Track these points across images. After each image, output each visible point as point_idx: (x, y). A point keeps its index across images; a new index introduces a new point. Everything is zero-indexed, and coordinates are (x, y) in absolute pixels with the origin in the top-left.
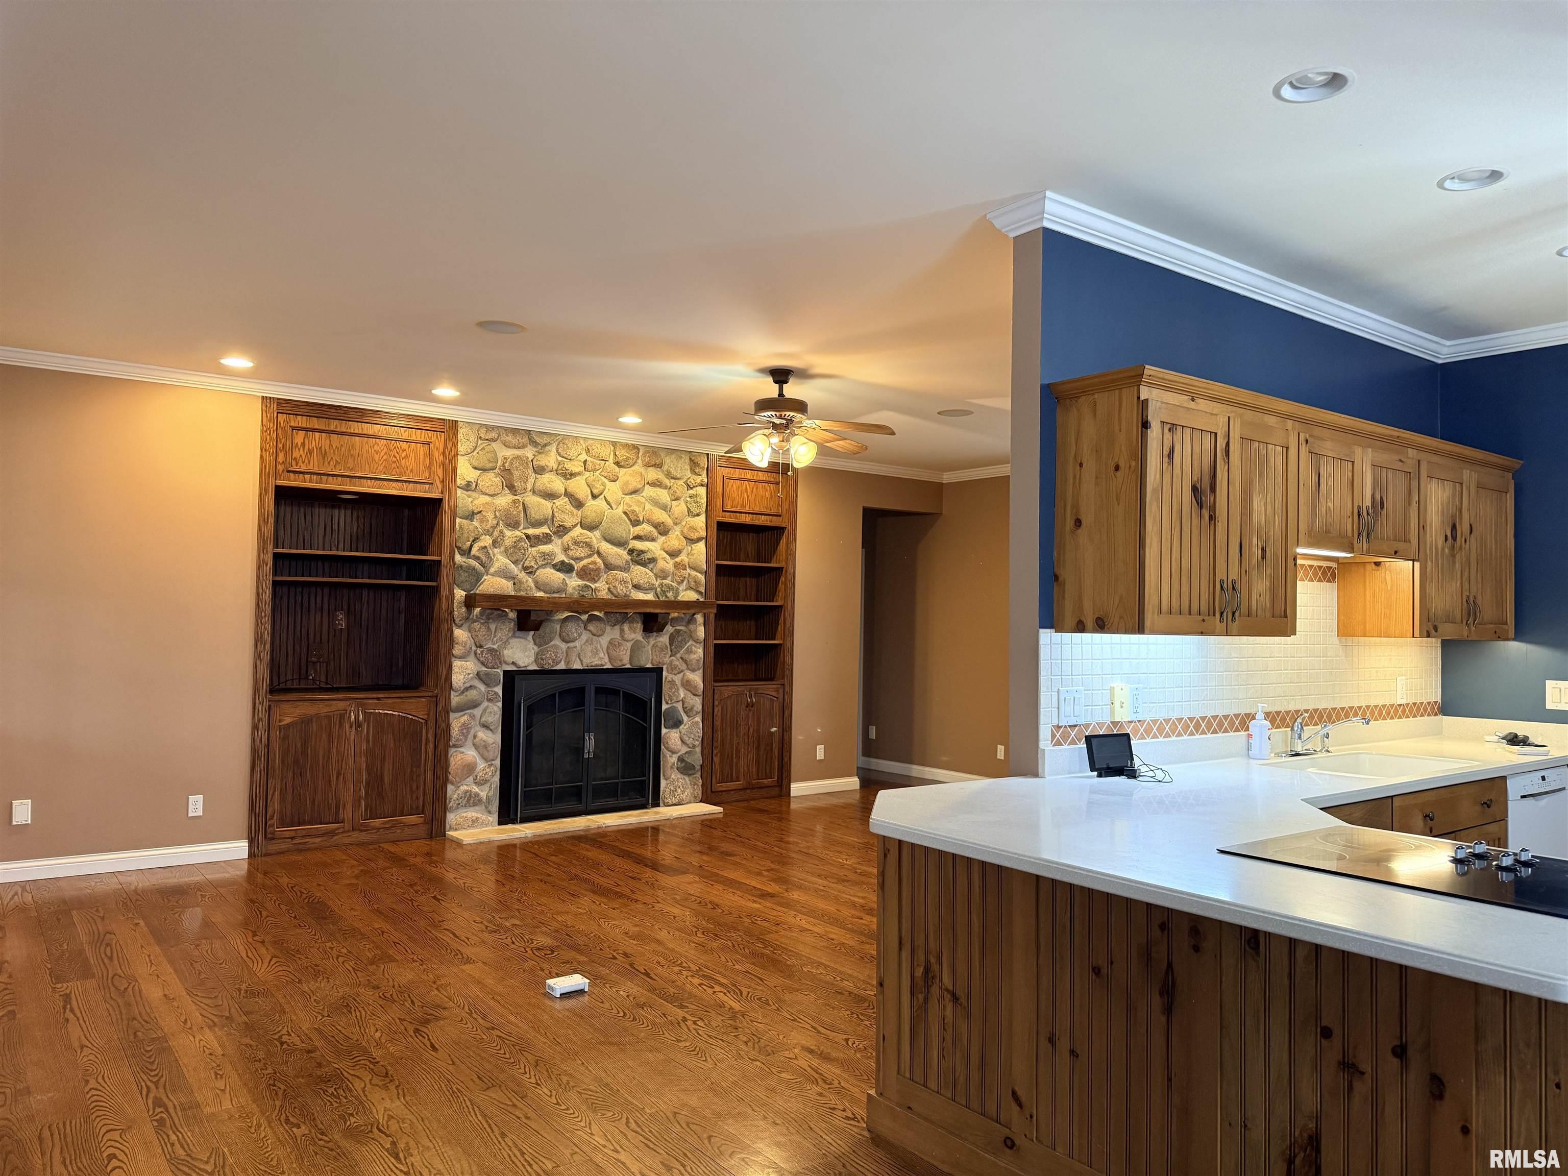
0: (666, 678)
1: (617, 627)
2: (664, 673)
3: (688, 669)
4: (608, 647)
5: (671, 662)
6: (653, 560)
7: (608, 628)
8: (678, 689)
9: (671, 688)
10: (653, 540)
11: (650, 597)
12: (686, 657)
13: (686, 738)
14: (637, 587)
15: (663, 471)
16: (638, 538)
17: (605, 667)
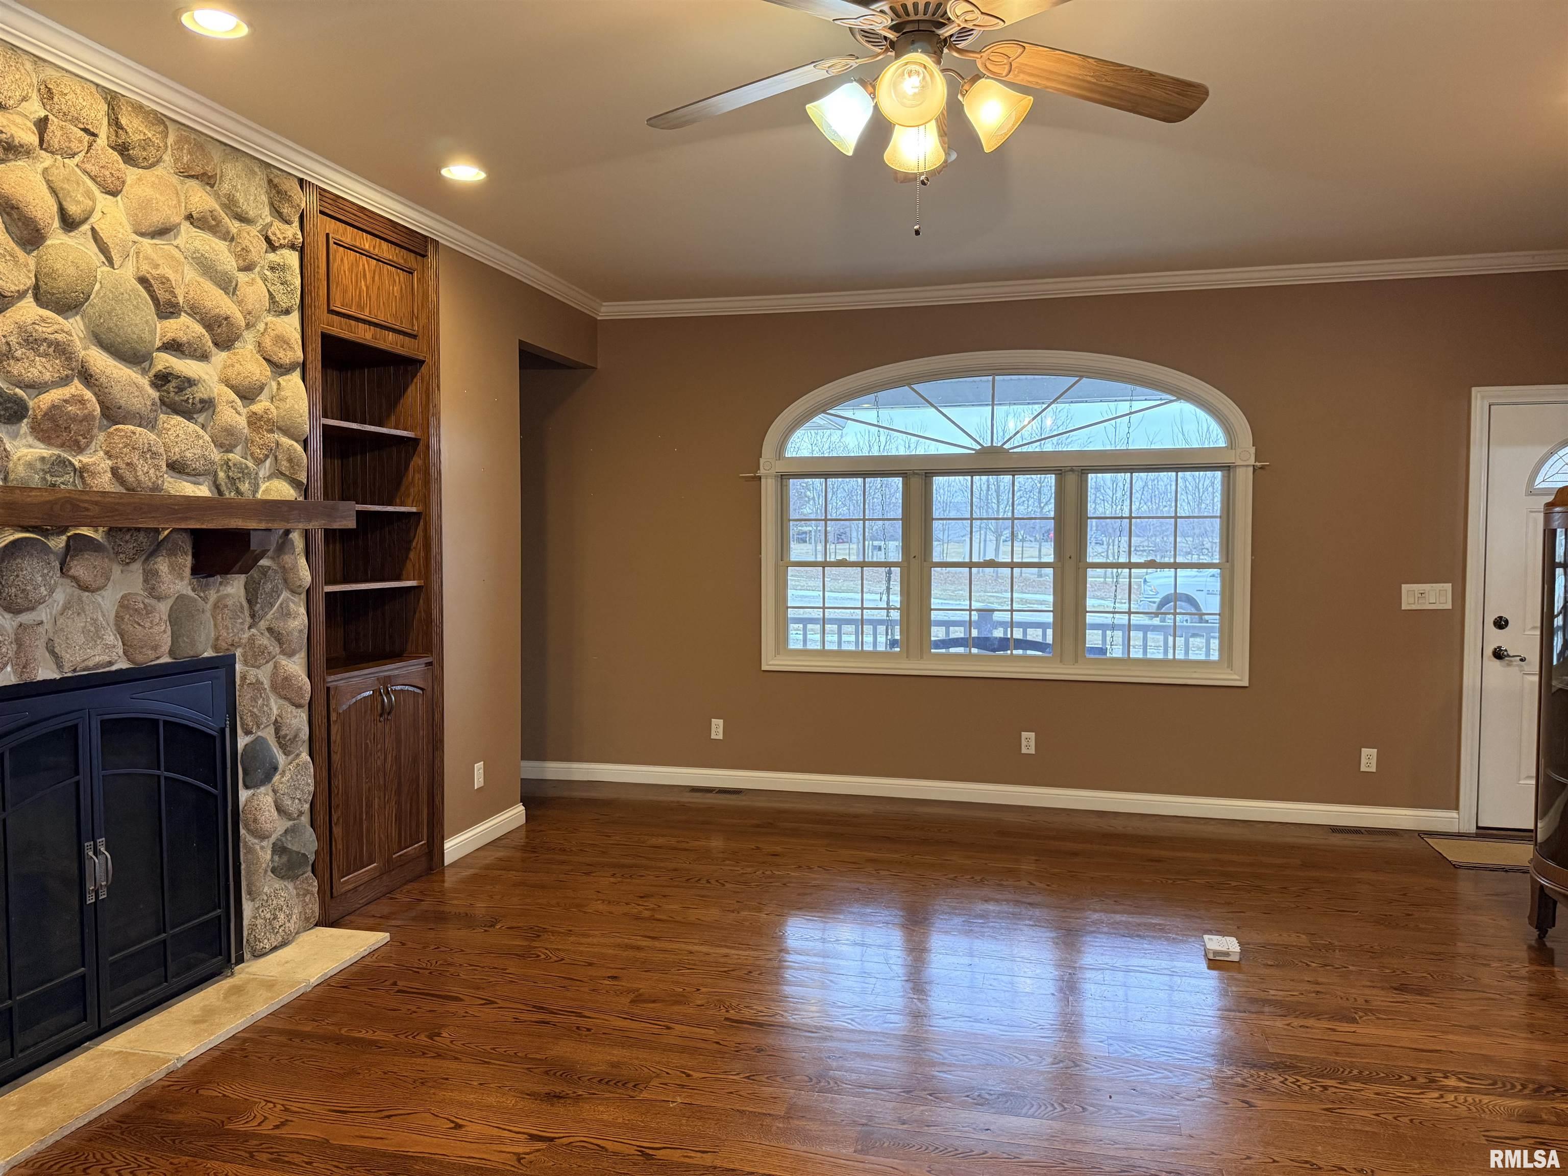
0: (244, 678)
1: (137, 567)
2: (238, 667)
3: (283, 652)
4: (119, 618)
5: (252, 639)
6: (208, 405)
7: (116, 570)
8: (268, 699)
9: (254, 699)
10: (204, 357)
11: (203, 491)
12: (279, 625)
13: (287, 802)
14: (177, 467)
15: (217, 196)
16: (174, 347)
17: (114, 668)
